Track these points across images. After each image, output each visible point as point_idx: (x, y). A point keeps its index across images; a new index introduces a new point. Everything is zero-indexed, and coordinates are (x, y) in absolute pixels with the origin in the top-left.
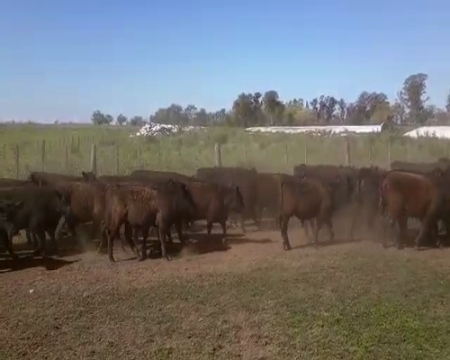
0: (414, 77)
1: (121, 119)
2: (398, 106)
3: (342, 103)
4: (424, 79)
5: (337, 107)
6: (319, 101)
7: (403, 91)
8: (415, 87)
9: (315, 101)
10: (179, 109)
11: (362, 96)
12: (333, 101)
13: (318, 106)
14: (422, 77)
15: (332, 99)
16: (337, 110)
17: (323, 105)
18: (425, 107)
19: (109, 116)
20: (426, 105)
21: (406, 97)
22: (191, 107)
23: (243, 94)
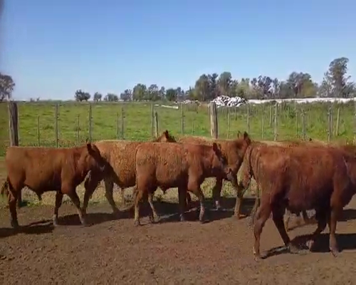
0: (338, 60)
1: (97, 96)
2: (325, 83)
3: (275, 81)
4: (346, 62)
5: (272, 84)
6: (258, 80)
7: (329, 72)
8: (338, 68)
9: (255, 80)
10: (143, 87)
11: (292, 75)
12: (269, 80)
13: (257, 84)
14: (345, 60)
15: (268, 78)
16: (272, 88)
17: (261, 84)
18: (346, 84)
19: (87, 94)
20: (347, 82)
21: (331, 76)
22: (154, 86)
23: (204, 75)
